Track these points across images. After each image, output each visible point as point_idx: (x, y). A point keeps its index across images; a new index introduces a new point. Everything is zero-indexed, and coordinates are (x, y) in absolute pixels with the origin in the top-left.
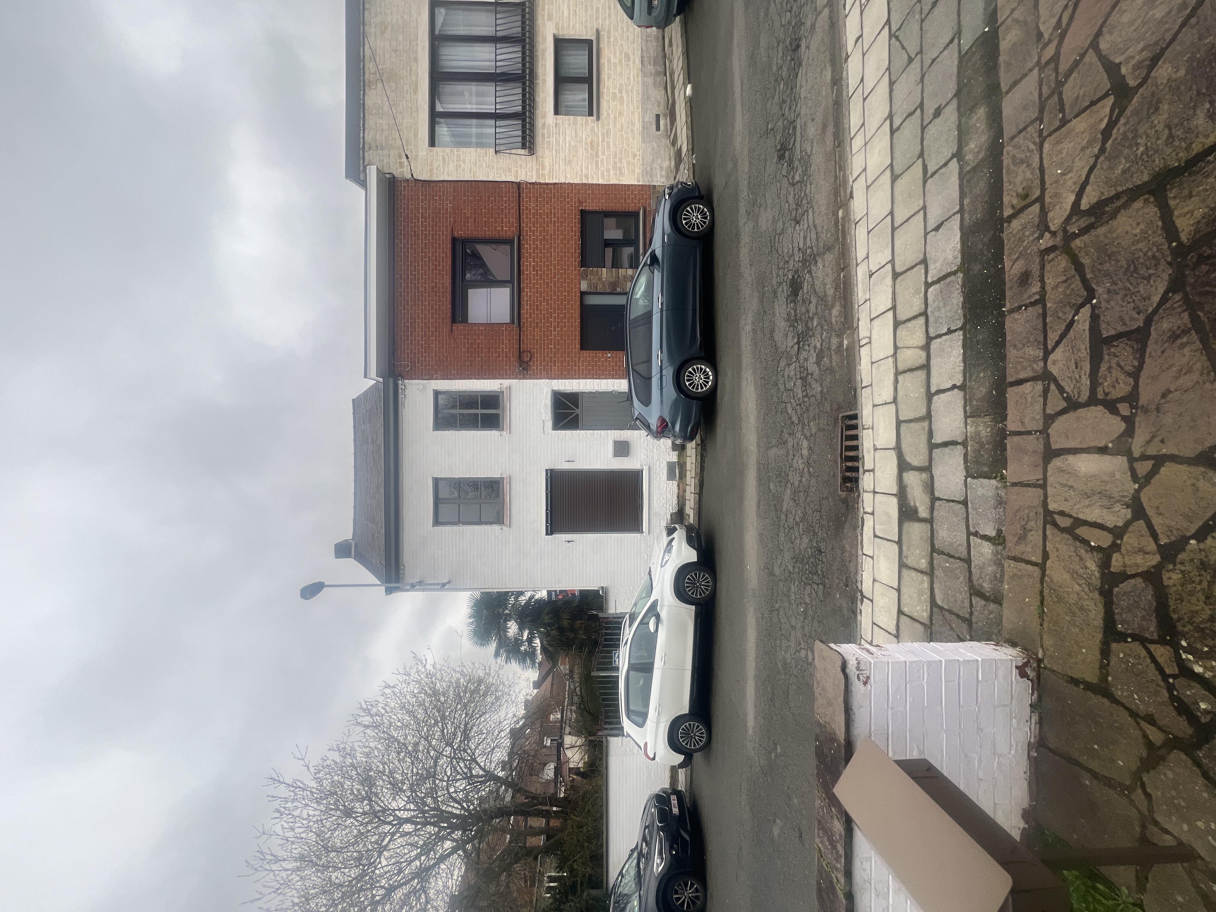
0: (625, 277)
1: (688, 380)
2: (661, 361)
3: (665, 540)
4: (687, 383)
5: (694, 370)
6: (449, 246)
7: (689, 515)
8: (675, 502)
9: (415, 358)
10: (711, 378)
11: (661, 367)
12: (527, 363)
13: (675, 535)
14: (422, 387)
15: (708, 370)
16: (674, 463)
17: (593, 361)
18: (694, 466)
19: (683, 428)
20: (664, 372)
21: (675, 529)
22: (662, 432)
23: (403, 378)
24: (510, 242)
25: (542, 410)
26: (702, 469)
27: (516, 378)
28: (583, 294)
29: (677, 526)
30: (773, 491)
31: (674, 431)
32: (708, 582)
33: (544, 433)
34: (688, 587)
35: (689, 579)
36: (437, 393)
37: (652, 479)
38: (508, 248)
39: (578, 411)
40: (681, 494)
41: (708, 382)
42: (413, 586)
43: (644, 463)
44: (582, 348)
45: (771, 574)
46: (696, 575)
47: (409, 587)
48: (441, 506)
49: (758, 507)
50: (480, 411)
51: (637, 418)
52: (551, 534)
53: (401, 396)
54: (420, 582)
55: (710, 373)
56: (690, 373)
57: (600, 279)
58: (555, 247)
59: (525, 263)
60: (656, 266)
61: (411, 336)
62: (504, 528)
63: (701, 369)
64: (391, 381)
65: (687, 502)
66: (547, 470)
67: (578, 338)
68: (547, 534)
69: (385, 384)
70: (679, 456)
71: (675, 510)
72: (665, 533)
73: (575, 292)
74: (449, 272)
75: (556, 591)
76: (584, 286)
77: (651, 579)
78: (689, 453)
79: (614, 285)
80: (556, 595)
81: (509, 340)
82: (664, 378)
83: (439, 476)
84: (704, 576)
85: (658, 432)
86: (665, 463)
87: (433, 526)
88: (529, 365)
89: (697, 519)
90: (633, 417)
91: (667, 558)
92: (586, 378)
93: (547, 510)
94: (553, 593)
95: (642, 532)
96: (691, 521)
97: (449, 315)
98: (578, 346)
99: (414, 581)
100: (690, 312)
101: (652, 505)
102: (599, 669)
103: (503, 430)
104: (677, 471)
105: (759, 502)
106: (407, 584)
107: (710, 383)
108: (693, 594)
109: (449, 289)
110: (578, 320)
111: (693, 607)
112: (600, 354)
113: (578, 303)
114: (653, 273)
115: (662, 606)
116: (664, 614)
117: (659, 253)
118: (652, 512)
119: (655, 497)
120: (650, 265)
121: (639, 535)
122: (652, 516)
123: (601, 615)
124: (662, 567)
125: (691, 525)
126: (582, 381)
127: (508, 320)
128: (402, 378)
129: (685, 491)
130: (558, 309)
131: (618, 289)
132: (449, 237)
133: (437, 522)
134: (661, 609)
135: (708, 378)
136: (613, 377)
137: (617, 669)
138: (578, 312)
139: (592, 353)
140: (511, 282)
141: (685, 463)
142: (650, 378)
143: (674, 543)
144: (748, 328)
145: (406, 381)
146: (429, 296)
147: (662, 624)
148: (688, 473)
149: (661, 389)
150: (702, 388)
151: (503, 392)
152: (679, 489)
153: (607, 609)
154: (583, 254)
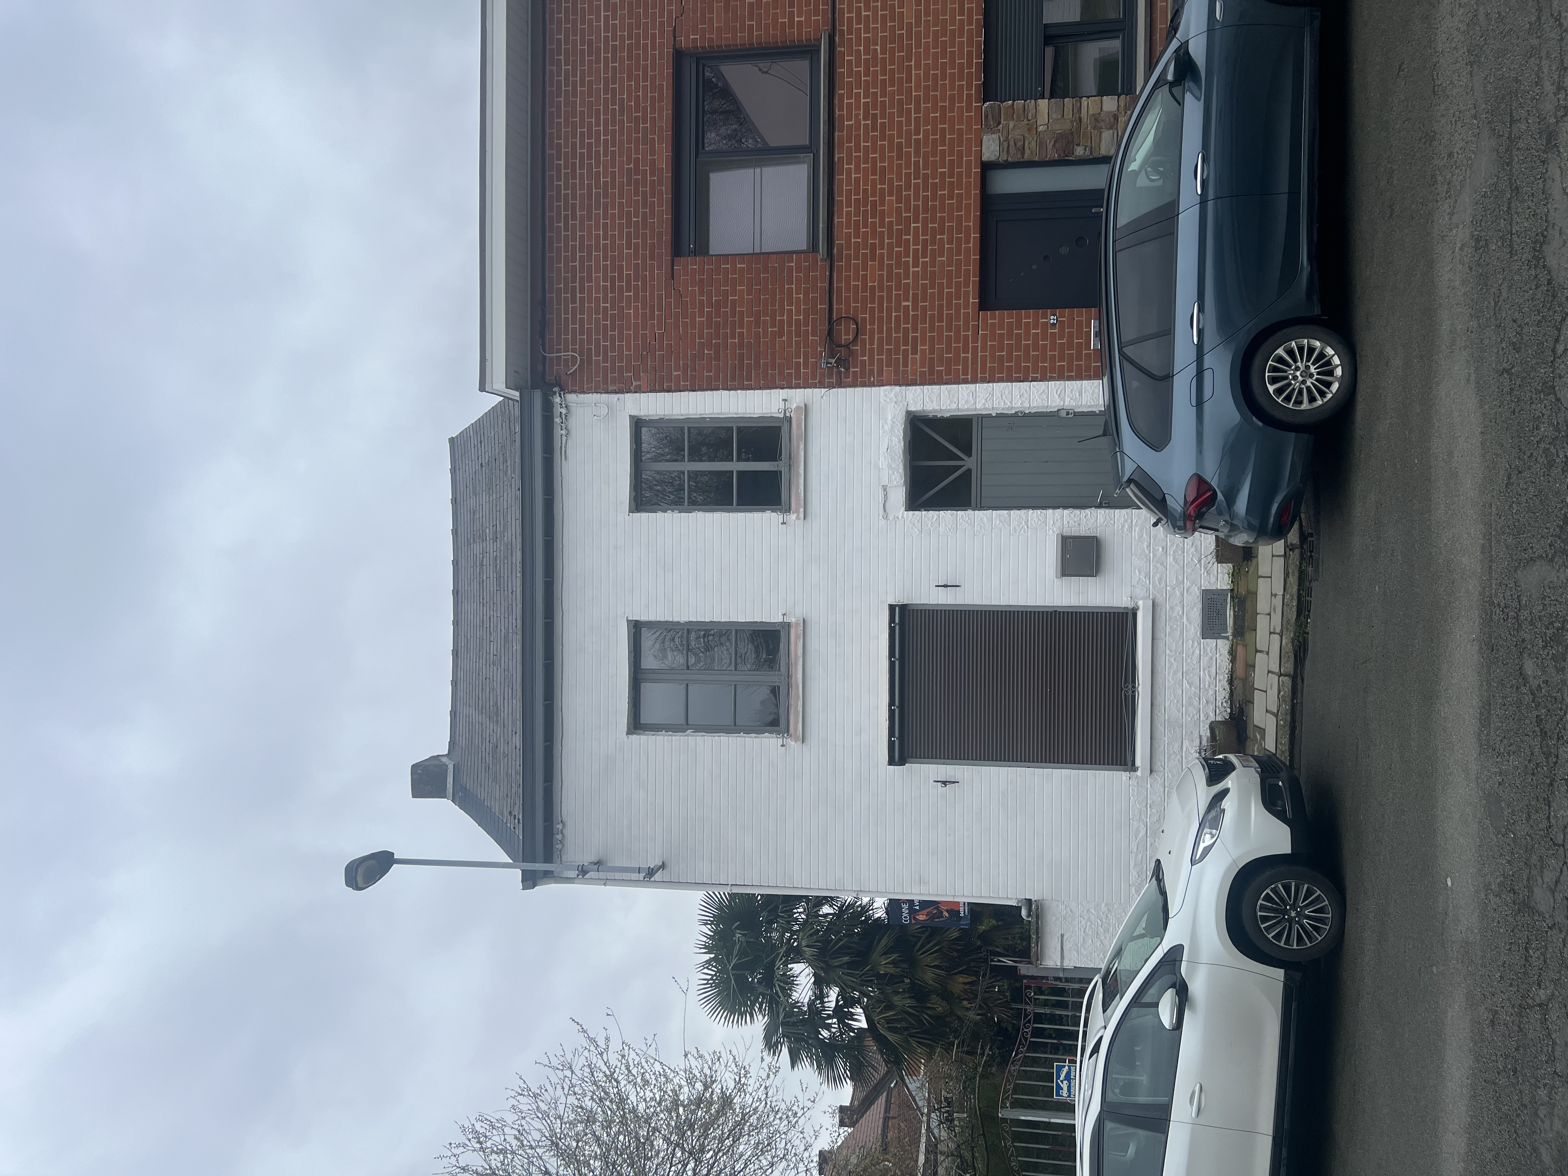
0: (1096, 119)
1: (1274, 381)
2: (1200, 332)
3: (1203, 794)
4: (1271, 389)
5: (1290, 353)
6: (668, 71)
7: (1262, 731)
8: (1223, 693)
9: (589, 342)
10: (1339, 372)
11: (1200, 347)
12: (847, 346)
13: (1229, 782)
14: (604, 411)
15: (1330, 351)
16: (1221, 593)
17: (1010, 336)
18: (1278, 602)
19: (1259, 504)
20: (1208, 361)
21: (1226, 769)
22: (1200, 516)
23: (564, 390)
24: (809, 51)
25: (883, 463)
26: (1303, 609)
27: (822, 385)
28: (987, 167)
29: (1232, 758)
30: (1535, 683)
31: (1233, 515)
32: (1321, 910)
33: (886, 518)
34: (1265, 919)
35: (1268, 898)
36: (638, 424)
37: (1160, 634)
38: (802, 66)
39: (970, 463)
40: (1240, 672)
41: (1328, 385)
42: (583, 871)
43: (1140, 592)
44: (984, 305)
45: (1526, 906)
46: (1287, 888)
47: (573, 874)
48: (645, 687)
49: (1485, 720)
50: (735, 466)
51: (1130, 481)
52: (902, 762)
53: (558, 432)
54: (599, 863)
55: (1336, 360)
56: (1280, 360)
57: (1032, 127)
58: (918, 55)
59: (845, 100)
60: (1189, 84)
61: (582, 291)
62: (791, 743)
63: (1311, 350)
64: (538, 396)
65: (1258, 696)
66: (892, 608)
67: (974, 279)
68: (891, 762)
69: (525, 404)
70: (1235, 576)
71: (1223, 714)
72: (1200, 775)
73: (969, 163)
74: (668, 133)
75: (911, 902)
76: (991, 149)
77: (1163, 893)
78: (1263, 570)
79: (1068, 139)
80: (912, 911)
81: (806, 291)
82: (1207, 375)
83: (644, 618)
84: (1309, 893)
85: (1186, 517)
86: (1196, 592)
87: (629, 733)
88: (852, 353)
89: (1285, 740)
90: (1118, 478)
91: (1207, 840)
92: (992, 380)
93: (891, 703)
94: (905, 907)
95: (1133, 768)
96: (1270, 745)
97: (667, 237)
98: (973, 300)
99: (587, 859)
100: (1282, 202)
101: (1159, 699)
102: (1018, 1104)
103: (788, 510)
104: (1230, 614)
105: (1486, 708)
106: (570, 868)
107: (1335, 387)
108: (1278, 936)
109: (667, 175)
110: (975, 235)
111: (1280, 973)
112: (1027, 317)
113: (975, 192)
114: (1180, 103)
115: (1193, 962)
116: (1197, 986)
117: (1198, 51)
118: (1160, 716)
119: (1168, 677)
120: (1172, 84)
121: (1124, 775)
122: (1160, 728)
123: (1024, 969)
124: (1193, 862)
125: (1271, 757)
126: (982, 389)
127: (802, 244)
128: (562, 389)
129: (1251, 666)
130: (926, 210)
131: (1079, 151)
132: (668, 51)
133: (636, 725)
134: (1191, 970)
135: (1331, 373)
136: (1061, 376)
137: (1069, 1108)
138: (975, 213)
139: (1008, 317)
140: (811, 148)
141: (1253, 594)
142: (1168, 378)
143: (1227, 804)
144: (1462, 235)
145: (571, 397)
146: (621, 196)
147: (1193, 1009)
148: (1262, 623)
149: (1200, 403)
150: (1312, 399)
151: (789, 420)
152: (1233, 661)
153: (1039, 957)
154: (989, 67)
